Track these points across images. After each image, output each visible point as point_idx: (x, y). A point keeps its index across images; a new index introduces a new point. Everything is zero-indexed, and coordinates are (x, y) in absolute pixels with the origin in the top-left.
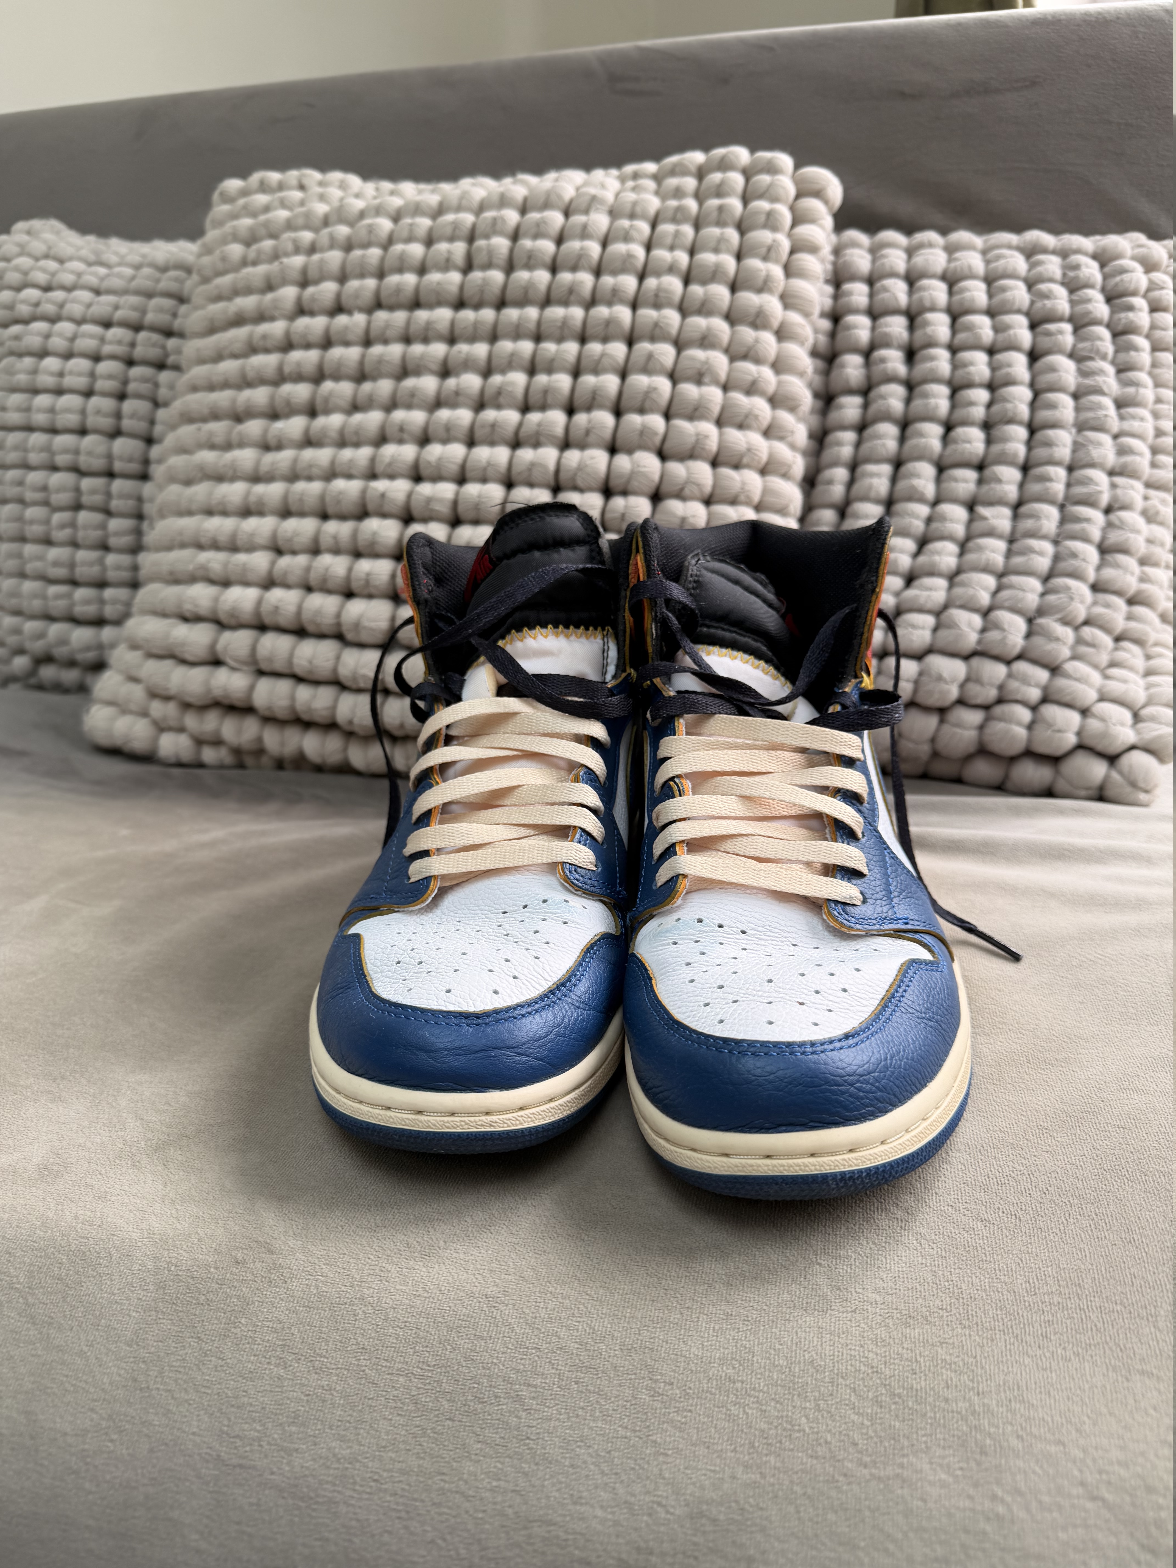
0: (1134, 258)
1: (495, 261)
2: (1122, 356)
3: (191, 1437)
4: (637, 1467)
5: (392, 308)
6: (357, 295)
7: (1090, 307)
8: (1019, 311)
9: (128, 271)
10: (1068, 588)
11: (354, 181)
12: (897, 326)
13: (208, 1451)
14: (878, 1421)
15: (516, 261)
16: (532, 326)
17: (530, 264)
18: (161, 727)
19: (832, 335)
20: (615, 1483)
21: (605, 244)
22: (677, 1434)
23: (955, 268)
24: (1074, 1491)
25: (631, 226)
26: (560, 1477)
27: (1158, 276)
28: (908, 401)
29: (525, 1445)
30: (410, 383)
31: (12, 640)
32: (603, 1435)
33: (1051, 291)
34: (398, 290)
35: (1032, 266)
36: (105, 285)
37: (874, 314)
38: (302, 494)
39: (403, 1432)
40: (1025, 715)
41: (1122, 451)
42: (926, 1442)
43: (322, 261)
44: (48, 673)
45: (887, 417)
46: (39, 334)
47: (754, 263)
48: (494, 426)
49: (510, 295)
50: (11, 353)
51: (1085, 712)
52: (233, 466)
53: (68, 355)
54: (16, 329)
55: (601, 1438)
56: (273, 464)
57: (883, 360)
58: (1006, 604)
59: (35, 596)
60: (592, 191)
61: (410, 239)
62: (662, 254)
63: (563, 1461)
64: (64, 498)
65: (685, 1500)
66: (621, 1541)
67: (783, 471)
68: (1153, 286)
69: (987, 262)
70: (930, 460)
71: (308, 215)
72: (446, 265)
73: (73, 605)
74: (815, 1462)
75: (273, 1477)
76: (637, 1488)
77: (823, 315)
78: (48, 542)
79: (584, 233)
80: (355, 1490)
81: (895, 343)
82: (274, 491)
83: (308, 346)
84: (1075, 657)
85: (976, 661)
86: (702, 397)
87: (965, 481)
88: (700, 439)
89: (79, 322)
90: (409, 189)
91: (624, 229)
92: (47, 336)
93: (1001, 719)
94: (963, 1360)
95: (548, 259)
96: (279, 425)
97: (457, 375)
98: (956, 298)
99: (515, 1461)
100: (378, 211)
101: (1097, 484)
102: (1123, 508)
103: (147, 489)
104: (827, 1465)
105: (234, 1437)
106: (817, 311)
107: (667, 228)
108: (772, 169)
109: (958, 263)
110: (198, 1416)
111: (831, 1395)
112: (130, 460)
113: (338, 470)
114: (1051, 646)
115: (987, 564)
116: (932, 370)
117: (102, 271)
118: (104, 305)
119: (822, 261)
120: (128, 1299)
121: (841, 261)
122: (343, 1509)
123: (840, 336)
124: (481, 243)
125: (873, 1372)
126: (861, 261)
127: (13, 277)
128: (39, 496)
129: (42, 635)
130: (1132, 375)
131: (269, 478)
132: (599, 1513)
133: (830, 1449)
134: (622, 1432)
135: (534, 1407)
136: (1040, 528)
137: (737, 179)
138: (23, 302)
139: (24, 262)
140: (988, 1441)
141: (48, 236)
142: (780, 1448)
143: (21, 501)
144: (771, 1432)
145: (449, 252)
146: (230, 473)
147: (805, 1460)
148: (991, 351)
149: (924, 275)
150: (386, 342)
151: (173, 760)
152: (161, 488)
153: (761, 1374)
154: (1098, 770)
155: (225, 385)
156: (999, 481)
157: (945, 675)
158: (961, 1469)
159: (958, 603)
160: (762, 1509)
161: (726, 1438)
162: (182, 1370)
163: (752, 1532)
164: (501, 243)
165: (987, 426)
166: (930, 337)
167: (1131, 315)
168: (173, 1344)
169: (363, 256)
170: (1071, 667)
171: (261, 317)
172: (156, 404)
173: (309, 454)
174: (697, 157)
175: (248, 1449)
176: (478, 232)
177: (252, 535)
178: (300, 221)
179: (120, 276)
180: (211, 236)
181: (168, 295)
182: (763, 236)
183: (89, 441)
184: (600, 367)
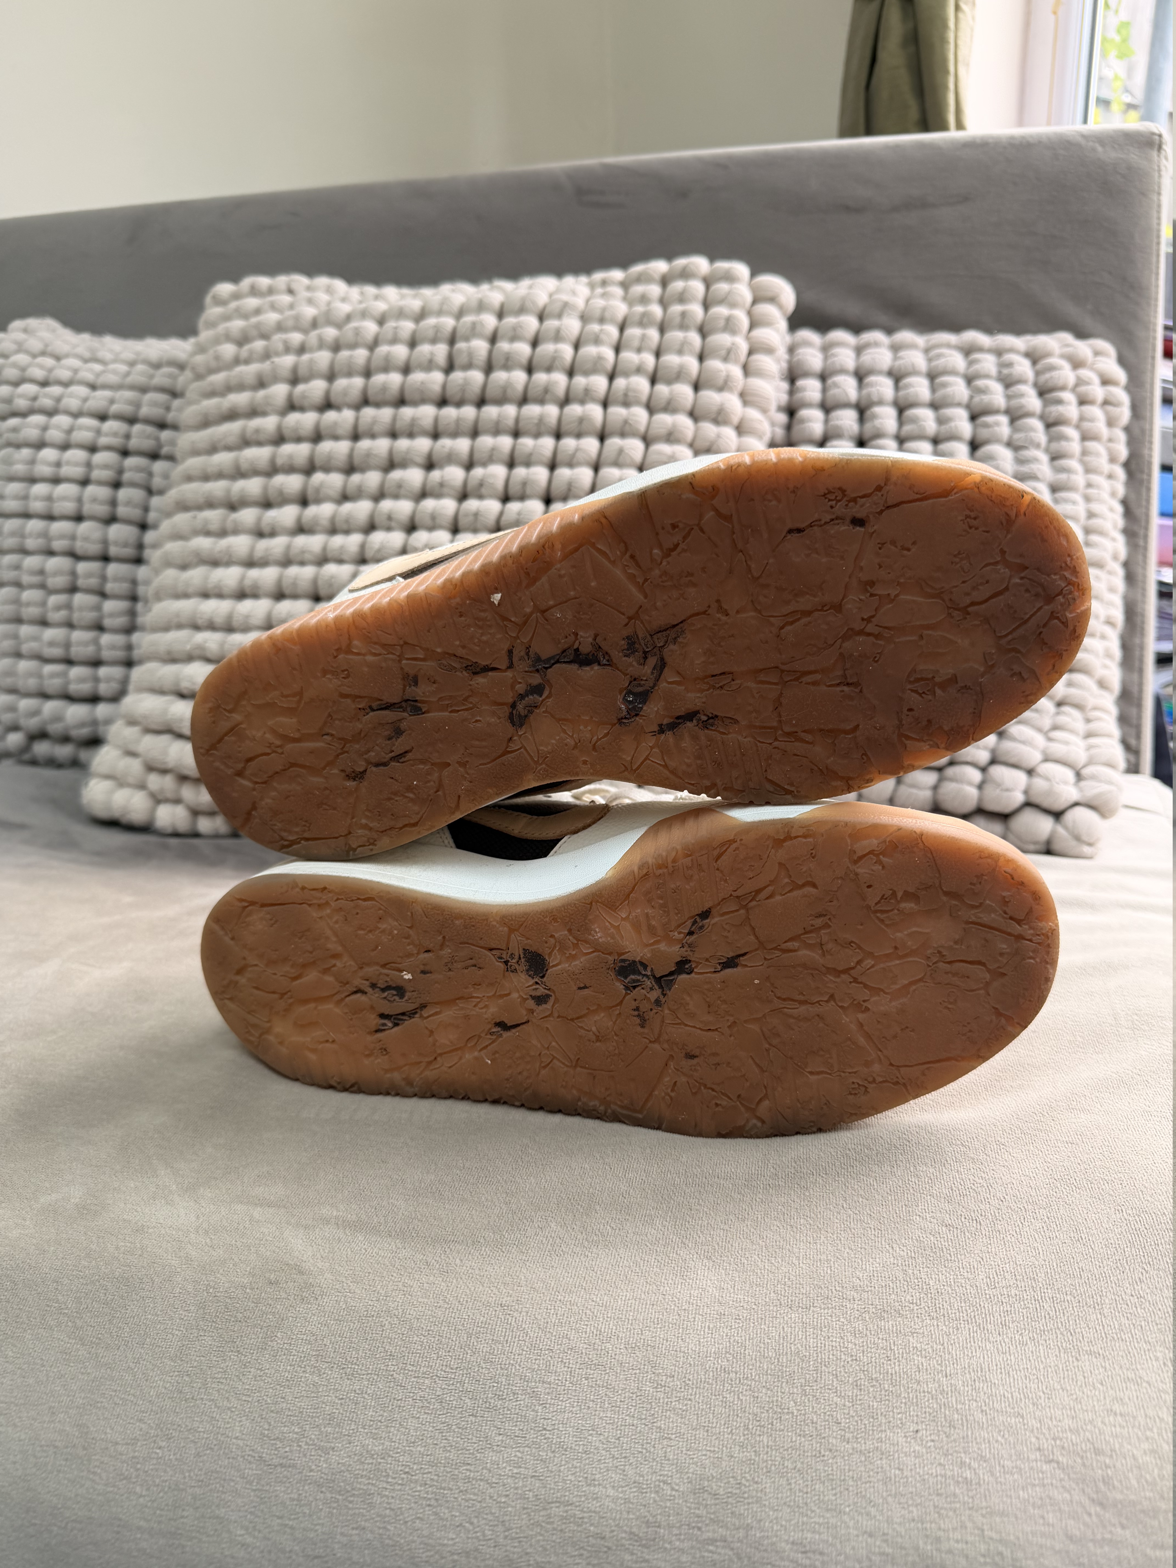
0: (1062, 356)
1: (475, 362)
2: (1054, 446)
3: (234, 1441)
4: (644, 1451)
5: (378, 405)
6: (345, 392)
7: (1023, 401)
8: (959, 405)
9: (123, 368)
11: (340, 285)
12: (847, 419)
13: (251, 1453)
14: (858, 1402)
15: (494, 362)
16: (511, 423)
17: (508, 364)
18: (158, 799)
19: (789, 427)
20: (625, 1465)
21: (577, 346)
22: (679, 1420)
23: (900, 366)
24: (1032, 1457)
25: (601, 330)
26: (575, 1463)
27: (1084, 373)
29: (541, 1436)
30: (396, 475)
31: (7, 717)
32: (612, 1424)
33: (987, 387)
34: (384, 388)
35: (971, 363)
36: (101, 380)
37: (827, 408)
38: (296, 579)
39: (431, 1429)
40: (976, 775)
42: (901, 1419)
43: (311, 361)
44: (41, 748)
46: (36, 426)
47: (715, 364)
48: (476, 515)
49: (490, 393)
50: (9, 444)
51: (1030, 772)
52: (228, 551)
53: (65, 447)
54: (13, 422)
55: (611, 1426)
56: (267, 550)
59: (30, 674)
60: (564, 297)
61: (394, 341)
62: (629, 356)
63: (577, 1448)
64: (60, 581)
65: (688, 1478)
66: (631, 1516)
68: (1080, 382)
69: (930, 360)
71: (297, 318)
72: (429, 366)
73: (68, 683)
74: (803, 1439)
75: (312, 1474)
76: (645, 1469)
77: (780, 409)
78: (44, 623)
79: (558, 337)
80: (388, 1482)
81: (846, 434)
82: (268, 575)
83: (299, 440)
89: (76, 415)
90: (393, 295)
91: (595, 333)
92: (45, 428)
93: (952, 780)
94: (932, 1347)
95: (524, 360)
96: (272, 514)
97: (441, 467)
98: (902, 393)
99: (534, 1450)
100: (364, 314)
103: (142, 572)
104: (814, 1441)
105: (274, 1440)
106: (773, 407)
107: (634, 332)
108: (729, 277)
109: (902, 361)
110: (240, 1421)
111: (816, 1381)
112: (126, 545)
113: (330, 555)
117: (98, 367)
118: (99, 399)
119: (778, 361)
120: (171, 1318)
121: (795, 359)
122: (377, 1499)
123: (796, 429)
124: (461, 345)
125: (852, 1360)
126: (813, 359)
127: (11, 373)
128: (35, 579)
129: (36, 713)
130: (1064, 462)
131: (263, 563)
132: (611, 1492)
133: (816, 1428)
134: (629, 1420)
135: (549, 1401)
137: (698, 287)
138: (21, 396)
139: (21, 358)
140: (956, 1416)
141: (45, 335)
142: (772, 1430)
143: (18, 585)
144: (763, 1415)
145: (432, 354)
146: (225, 559)
147: (794, 1439)
148: (935, 441)
149: (871, 372)
150: (373, 436)
151: (169, 830)
152: (157, 572)
153: (753, 1365)
154: (1044, 825)
155: (220, 475)
158: (933, 1441)
160: (757, 1483)
161: (723, 1423)
162: (224, 1381)
163: (749, 1504)
164: (480, 346)
166: (878, 429)
167: (1060, 408)
168: (215, 1358)
169: (351, 357)
170: (1016, 730)
171: (254, 412)
172: (150, 492)
173: (301, 541)
174: (660, 266)
175: (287, 1449)
176: (458, 334)
177: (247, 617)
178: (290, 323)
179: (115, 372)
180: (205, 335)
181: (162, 390)
182: (723, 339)
183: (85, 527)
184: (575, 460)
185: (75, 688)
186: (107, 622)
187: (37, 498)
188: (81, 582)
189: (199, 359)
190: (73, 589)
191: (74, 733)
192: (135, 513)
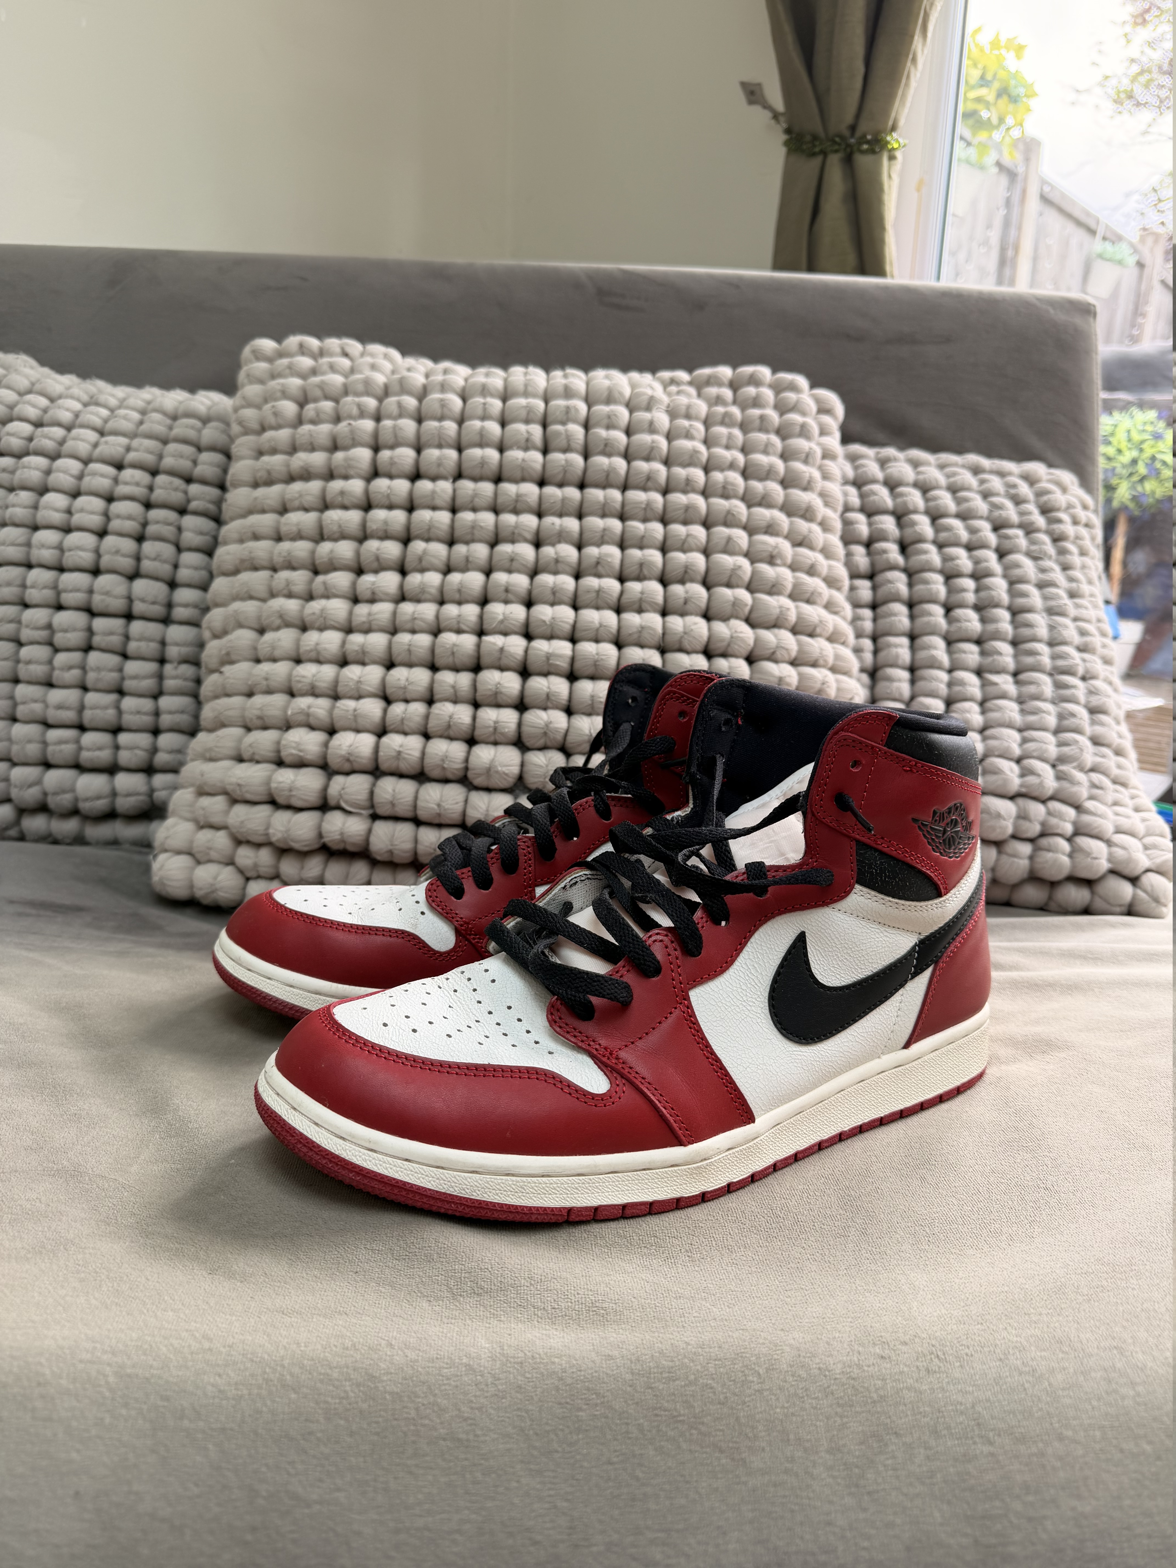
0: (1050, 481)
1: (573, 445)
2: (1062, 558)
5: (476, 479)
6: (437, 463)
7: (1031, 518)
8: (981, 518)
9: (136, 416)
10: (1076, 742)
12: (888, 523)
16: (616, 506)
21: (670, 439)
23: (925, 481)
25: (689, 425)
28: (910, 585)
30: (505, 549)
33: (1002, 504)
35: (981, 482)
36: (110, 425)
37: (870, 512)
38: (407, 646)
40: (1065, 845)
41: (1083, 633)
45: (897, 599)
46: (36, 469)
47: (797, 465)
48: (599, 592)
49: (592, 477)
51: (1109, 842)
53: (75, 493)
56: (368, 615)
57: (885, 551)
58: (1035, 754)
59: (29, 740)
61: (483, 417)
62: (720, 452)
67: (842, 640)
68: (1069, 505)
69: (948, 476)
70: (939, 635)
72: (525, 445)
78: (49, 683)
79: (650, 428)
81: (891, 538)
83: (391, 507)
84: (1091, 798)
85: (1021, 801)
86: (778, 576)
87: (972, 653)
88: (783, 611)
89: (86, 461)
91: (685, 428)
93: (1047, 850)
97: (552, 545)
98: (931, 503)
100: (441, 387)
101: (1073, 658)
102: (1093, 677)
107: (721, 431)
108: (793, 388)
109: (926, 476)
112: (152, 603)
113: (445, 625)
114: (1075, 789)
115: (1010, 721)
116: (927, 561)
117: (103, 412)
118: (114, 445)
124: (555, 428)
128: (39, 635)
130: (1071, 573)
131: (366, 629)
136: (1042, 693)
138: (11, 435)
141: (26, 372)
143: (16, 640)
148: (970, 548)
149: (899, 483)
150: (474, 509)
154: (1126, 890)
156: (1000, 654)
157: (1003, 813)
159: (996, 753)
164: (576, 431)
165: (978, 608)
166: (920, 534)
167: (1060, 526)
169: (439, 428)
170: (1090, 805)
172: (179, 548)
173: (408, 608)
174: (727, 372)
176: (551, 417)
177: (356, 683)
178: (360, 387)
179: (127, 419)
180: (251, 390)
181: (185, 441)
182: (801, 444)
183: (104, 580)
184: (686, 546)
185: (86, 756)
186: (128, 685)
187: (43, 546)
188: (97, 640)
189: (249, 414)
190: (88, 648)
191: (84, 806)
192: (165, 569)
